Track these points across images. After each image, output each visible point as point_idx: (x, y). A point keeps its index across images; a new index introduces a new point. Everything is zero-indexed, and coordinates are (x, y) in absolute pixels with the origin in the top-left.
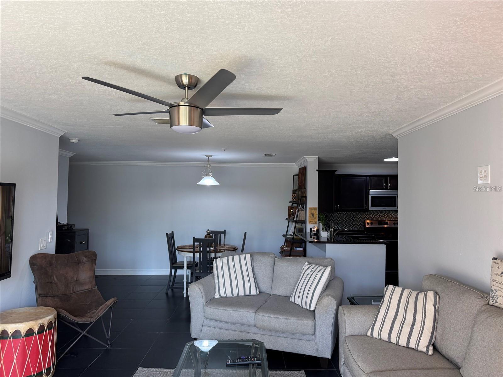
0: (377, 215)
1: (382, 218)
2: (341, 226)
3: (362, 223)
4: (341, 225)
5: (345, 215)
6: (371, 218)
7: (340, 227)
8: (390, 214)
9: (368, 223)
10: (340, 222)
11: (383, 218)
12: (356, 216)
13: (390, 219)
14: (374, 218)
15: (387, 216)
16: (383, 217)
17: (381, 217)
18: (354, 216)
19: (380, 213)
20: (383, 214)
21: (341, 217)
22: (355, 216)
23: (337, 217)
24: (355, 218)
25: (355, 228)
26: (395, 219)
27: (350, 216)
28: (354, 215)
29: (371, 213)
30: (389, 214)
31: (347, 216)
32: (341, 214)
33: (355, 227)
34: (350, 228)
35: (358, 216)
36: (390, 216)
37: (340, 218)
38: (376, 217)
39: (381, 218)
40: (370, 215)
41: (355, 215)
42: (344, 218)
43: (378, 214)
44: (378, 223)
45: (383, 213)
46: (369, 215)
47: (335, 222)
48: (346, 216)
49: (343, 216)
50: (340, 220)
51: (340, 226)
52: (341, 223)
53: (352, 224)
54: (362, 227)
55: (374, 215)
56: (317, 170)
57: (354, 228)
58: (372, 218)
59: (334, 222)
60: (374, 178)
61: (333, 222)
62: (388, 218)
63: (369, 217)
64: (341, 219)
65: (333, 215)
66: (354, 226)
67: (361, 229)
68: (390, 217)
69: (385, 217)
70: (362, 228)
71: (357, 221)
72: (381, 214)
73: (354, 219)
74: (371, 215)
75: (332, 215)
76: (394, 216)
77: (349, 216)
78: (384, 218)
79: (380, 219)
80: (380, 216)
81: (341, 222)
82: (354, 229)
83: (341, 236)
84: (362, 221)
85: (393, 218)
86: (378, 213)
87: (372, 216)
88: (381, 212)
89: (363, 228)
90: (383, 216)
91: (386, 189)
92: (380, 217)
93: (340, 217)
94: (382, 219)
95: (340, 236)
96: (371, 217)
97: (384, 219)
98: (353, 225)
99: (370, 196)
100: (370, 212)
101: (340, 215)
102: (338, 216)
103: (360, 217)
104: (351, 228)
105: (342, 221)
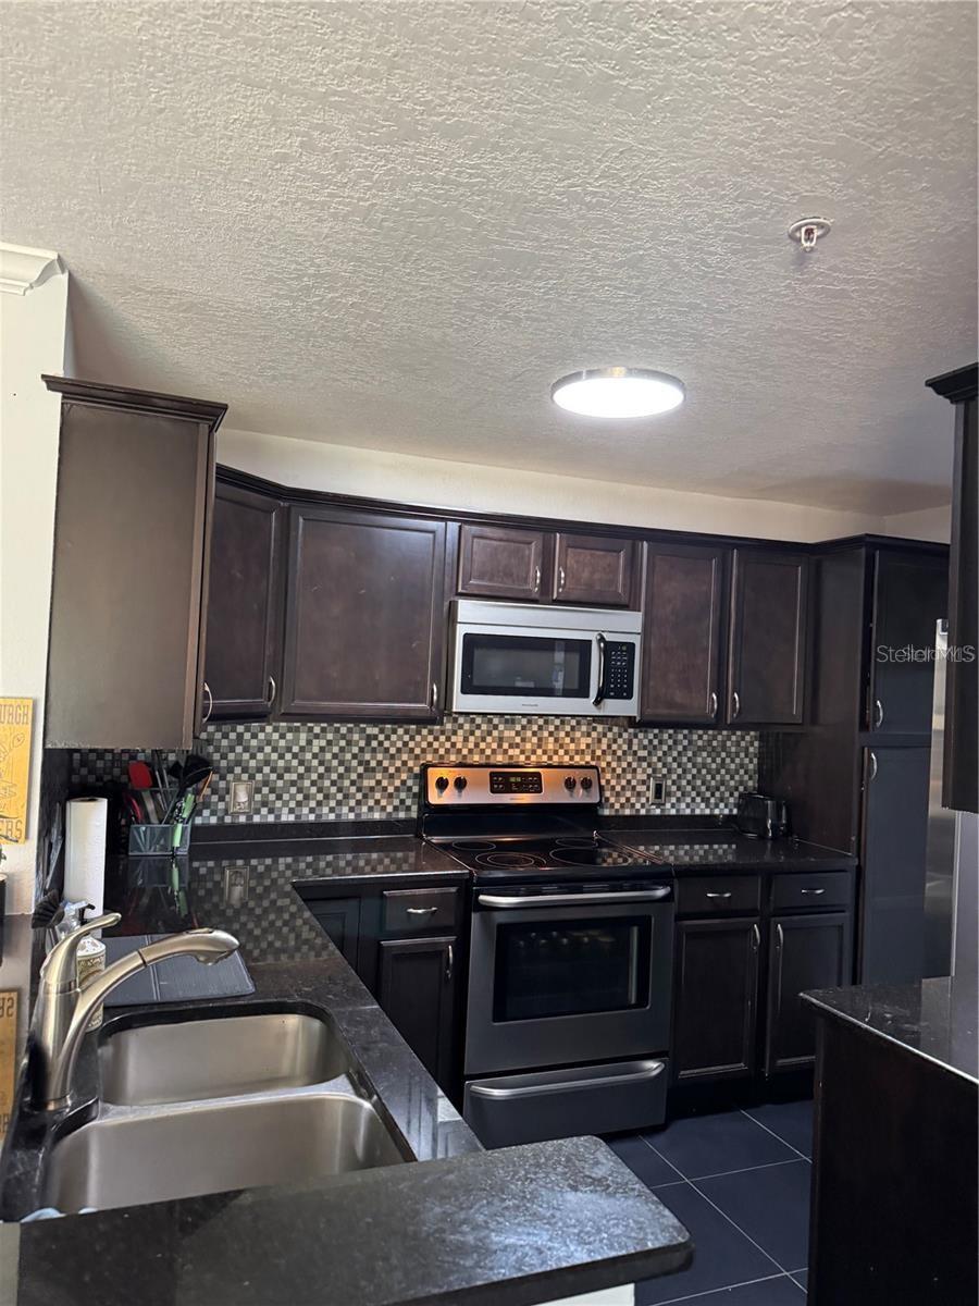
0: (489, 739)
1: (511, 752)
2: (292, 804)
3: (410, 783)
4: (293, 797)
5: (317, 736)
6: (459, 751)
7: (285, 810)
8: (551, 734)
9: (442, 784)
10: (287, 776)
11: (517, 751)
12: (381, 744)
13: (550, 758)
14: (470, 751)
15: (535, 740)
16: (517, 746)
17: (505, 746)
18: (368, 744)
19: (501, 727)
20: (518, 733)
21: (295, 749)
22: (374, 744)
23: (275, 750)
24: (374, 750)
25: (371, 809)
26: (572, 758)
27: (349, 743)
28: (369, 738)
29: (461, 727)
30: (546, 734)
31: (329, 743)
32: (297, 730)
33: (371, 802)
34: (345, 810)
35: (393, 744)
36: (551, 739)
37: (288, 756)
38: (483, 745)
39: (506, 752)
40: (454, 739)
41: (375, 738)
42: (315, 756)
43: (495, 733)
44: (492, 783)
45: (518, 728)
46: (448, 739)
47: (259, 777)
48: (323, 743)
49: (309, 742)
50: (288, 770)
51: (286, 804)
52: (293, 783)
53: (359, 790)
54: (408, 802)
55: (472, 739)
56: (52, 383)
57: (365, 809)
58: (465, 752)
59: (252, 777)
60: (488, 531)
61: (245, 777)
62: (539, 752)
63: (448, 745)
64: (295, 763)
65: (247, 736)
66: (365, 796)
67: (402, 815)
68: (551, 746)
69: (528, 746)
70: (408, 809)
71: (386, 770)
72: (507, 734)
73: (367, 756)
74: (458, 739)
75: (240, 736)
76: (568, 740)
77: (343, 743)
78: (522, 752)
79: (500, 758)
80: (501, 740)
81: (294, 777)
82: (364, 817)
83: (289, 860)
84: (410, 770)
85: (561, 752)
86: (496, 727)
87: (466, 740)
88: (509, 719)
89: (415, 808)
90: (518, 740)
91: (543, 597)
92: (500, 746)
93: (289, 749)
94: (511, 757)
95: (281, 860)
96: (459, 746)
97: (522, 758)
98: (359, 796)
99: (461, 631)
100: (455, 720)
101: (289, 736)
102: (282, 743)
103: (399, 750)
104: (351, 810)
105: (301, 770)
